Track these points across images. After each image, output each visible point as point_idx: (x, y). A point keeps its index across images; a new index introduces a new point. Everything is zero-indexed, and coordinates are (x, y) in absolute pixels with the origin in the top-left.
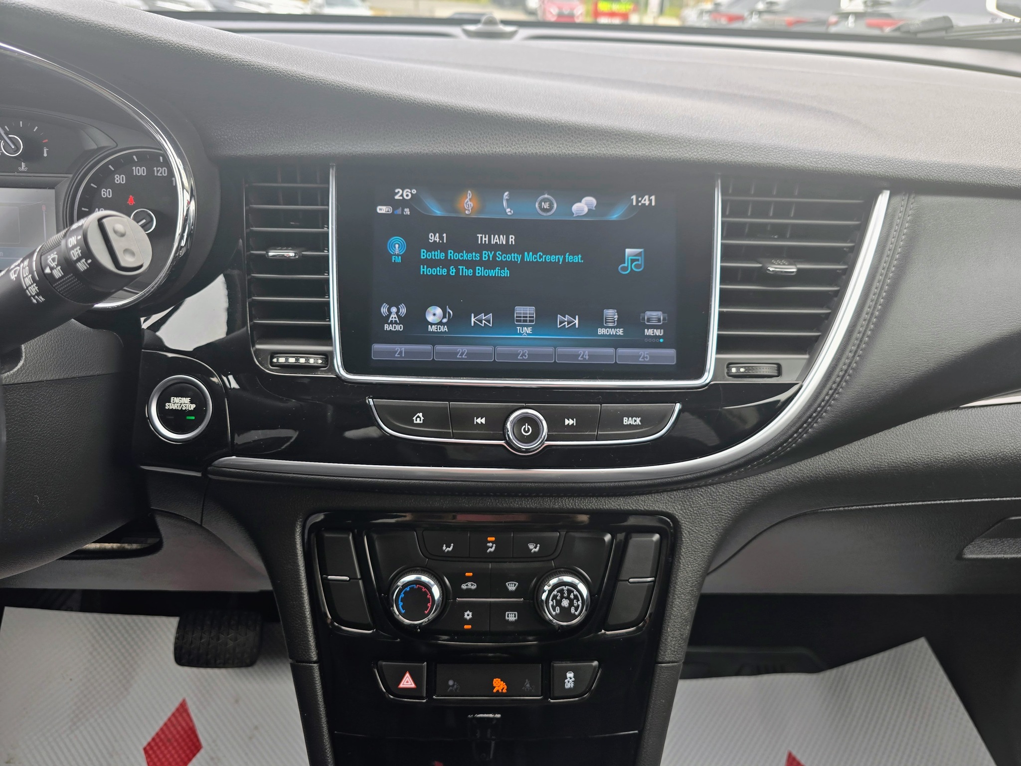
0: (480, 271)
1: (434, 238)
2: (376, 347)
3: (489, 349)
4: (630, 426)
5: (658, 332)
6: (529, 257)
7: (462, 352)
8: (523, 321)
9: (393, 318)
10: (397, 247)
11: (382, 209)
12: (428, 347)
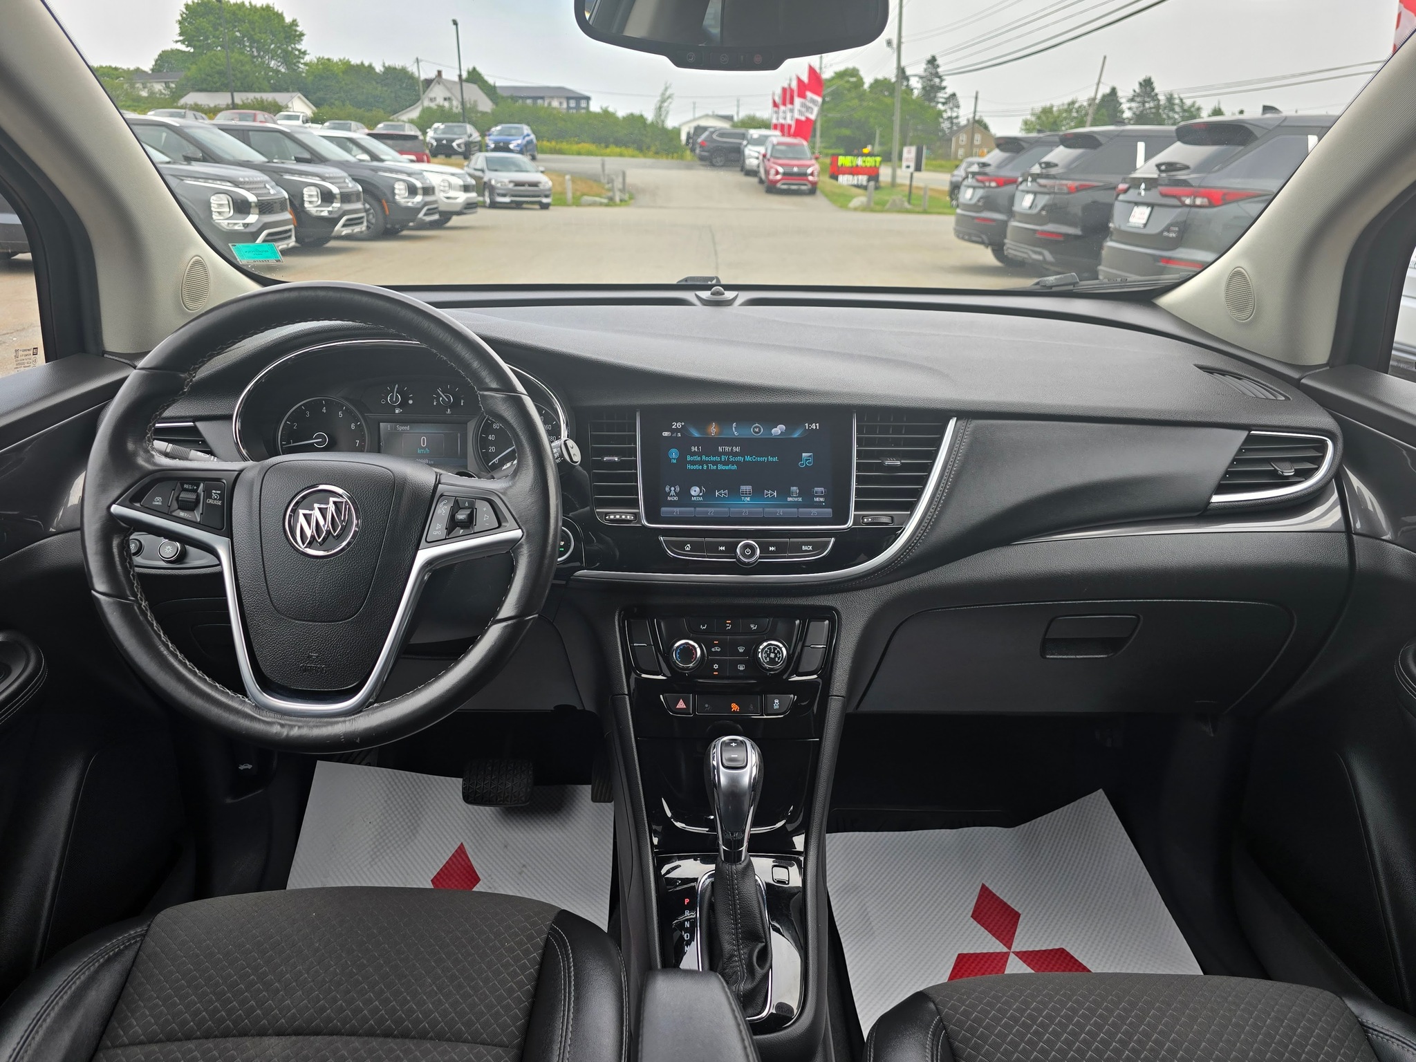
0: (720, 467)
1: (694, 449)
2: (663, 509)
3: (727, 509)
4: (806, 551)
5: (822, 499)
6: (748, 458)
7: (711, 511)
8: (745, 494)
9: (673, 493)
10: (674, 454)
11: (666, 434)
12: (693, 509)
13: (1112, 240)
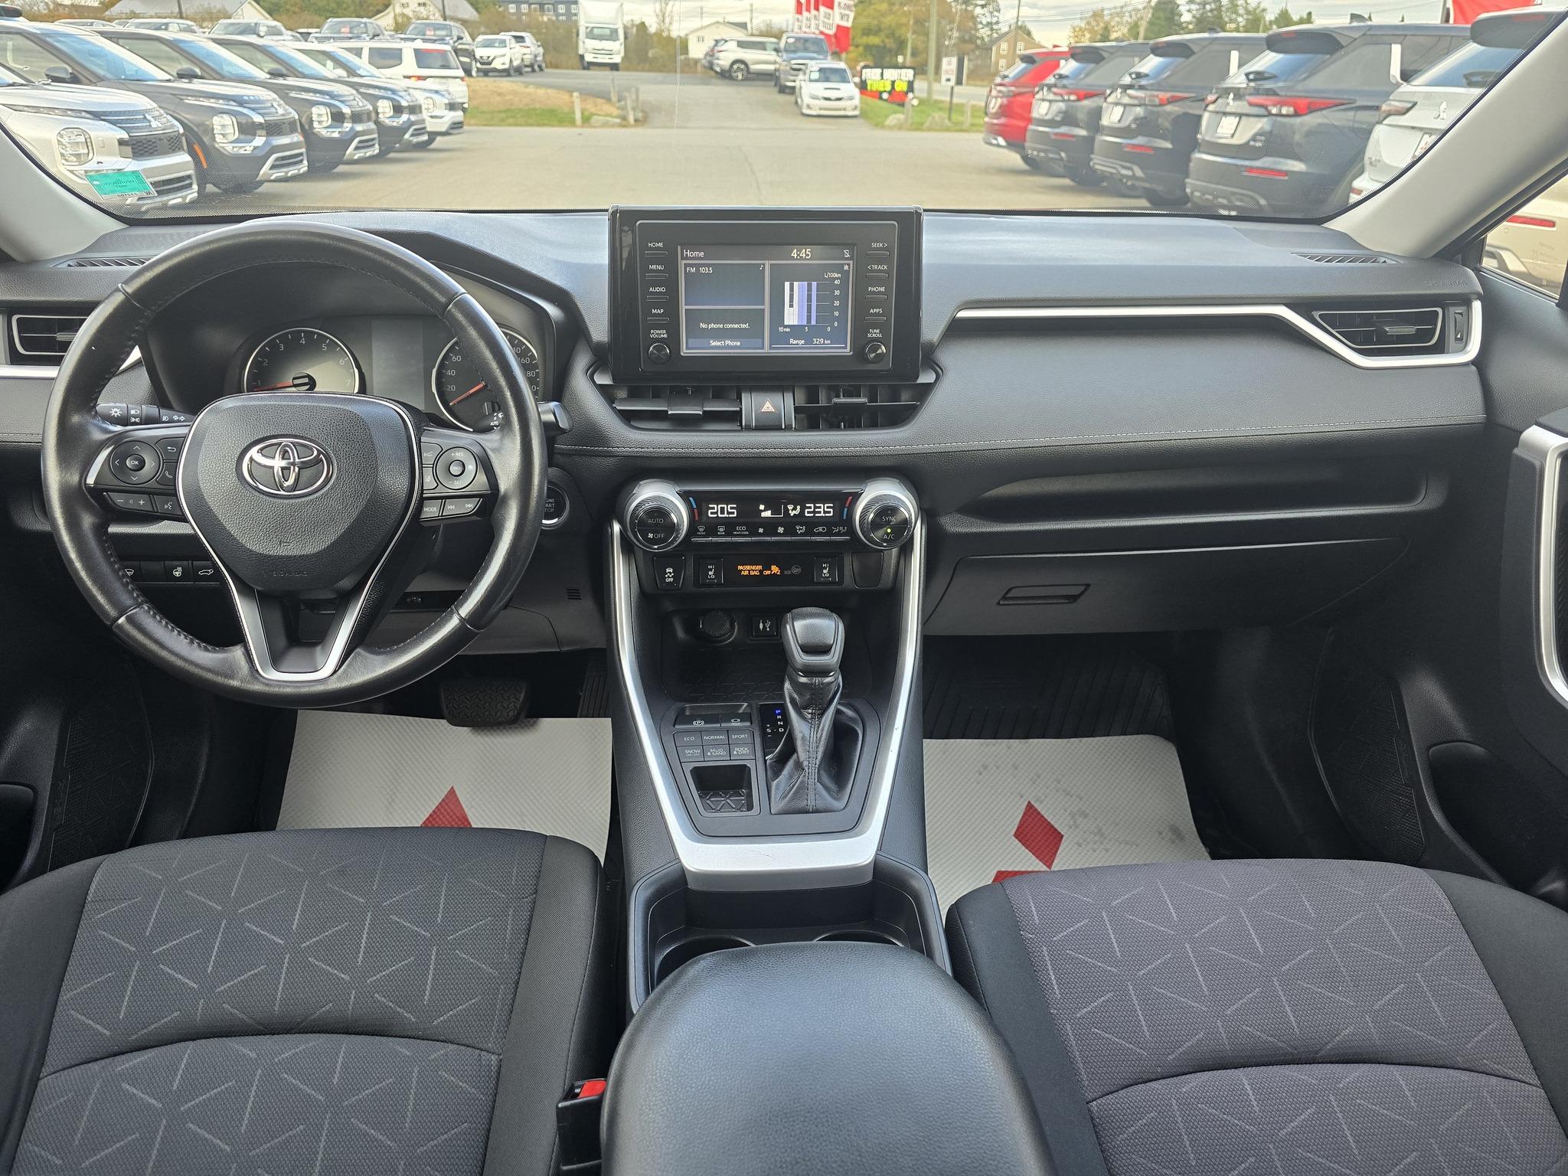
13: (1199, 152)
